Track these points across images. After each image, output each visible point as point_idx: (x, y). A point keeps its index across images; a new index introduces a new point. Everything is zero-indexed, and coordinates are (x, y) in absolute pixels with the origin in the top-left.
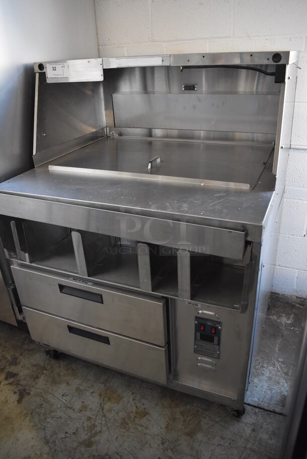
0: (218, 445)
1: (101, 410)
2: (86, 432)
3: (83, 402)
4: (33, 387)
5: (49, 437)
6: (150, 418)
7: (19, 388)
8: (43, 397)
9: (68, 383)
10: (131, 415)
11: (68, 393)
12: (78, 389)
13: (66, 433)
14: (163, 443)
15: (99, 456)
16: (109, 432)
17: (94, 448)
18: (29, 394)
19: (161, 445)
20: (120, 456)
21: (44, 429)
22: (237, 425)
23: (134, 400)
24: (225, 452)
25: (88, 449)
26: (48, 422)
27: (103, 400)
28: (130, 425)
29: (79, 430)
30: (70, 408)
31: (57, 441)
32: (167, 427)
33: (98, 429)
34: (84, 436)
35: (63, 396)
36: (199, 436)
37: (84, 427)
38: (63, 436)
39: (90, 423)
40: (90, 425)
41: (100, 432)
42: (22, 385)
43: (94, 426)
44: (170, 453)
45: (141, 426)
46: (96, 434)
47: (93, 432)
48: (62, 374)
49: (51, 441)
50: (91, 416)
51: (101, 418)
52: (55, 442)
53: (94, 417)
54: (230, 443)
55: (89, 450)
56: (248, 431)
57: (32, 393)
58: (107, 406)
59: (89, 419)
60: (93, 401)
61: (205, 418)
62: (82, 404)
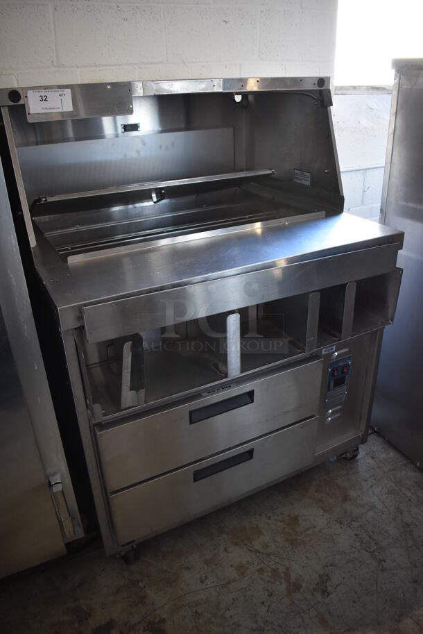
0: (371, 487)
1: (258, 554)
2: (277, 583)
3: (232, 566)
4: (155, 610)
5: (255, 626)
6: (304, 518)
7: (142, 628)
8: (183, 605)
9: (187, 568)
10: (287, 530)
11: (204, 575)
12: (206, 562)
13: (263, 603)
14: (341, 523)
15: (318, 584)
16: (293, 561)
17: (304, 585)
18: (163, 621)
19: (343, 526)
20: (330, 565)
21: (239, 626)
22: (359, 464)
23: (269, 518)
24: (380, 488)
25: (301, 590)
26: (231, 617)
27: (246, 545)
28: (299, 538)
29: (269, 588)
30: (229, 583)
31: (268, 619)
32: (325, 511)
33: (282, 569)
34: (281, 588)
35: (202, 582)
36: (353, 494)
37: (268, 581)
38: (264, 609)
39: (267, 572)
40: (270, 574)
41: (287, 569)
42: (140, 622)
43: (275, 571)
44: (355, 524)
45: (308, 529)
46: (287, 574)
47: (282, 575)
48: (165, 568)
49: (262, 625)
50: (259, 567)
51: (268, 559)
52: (267, 621)
53: (262, 565)
54: (375, 479)
55: (304, 590)
56: (371, 461)
57: (165, 616)
58: (257, 545)
59: (261, 571)
60: (239, 555)
61: (336, 479)
62: (233, 568)
